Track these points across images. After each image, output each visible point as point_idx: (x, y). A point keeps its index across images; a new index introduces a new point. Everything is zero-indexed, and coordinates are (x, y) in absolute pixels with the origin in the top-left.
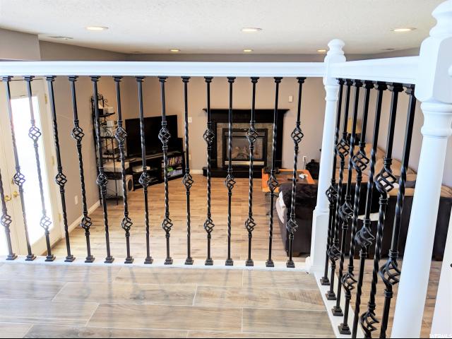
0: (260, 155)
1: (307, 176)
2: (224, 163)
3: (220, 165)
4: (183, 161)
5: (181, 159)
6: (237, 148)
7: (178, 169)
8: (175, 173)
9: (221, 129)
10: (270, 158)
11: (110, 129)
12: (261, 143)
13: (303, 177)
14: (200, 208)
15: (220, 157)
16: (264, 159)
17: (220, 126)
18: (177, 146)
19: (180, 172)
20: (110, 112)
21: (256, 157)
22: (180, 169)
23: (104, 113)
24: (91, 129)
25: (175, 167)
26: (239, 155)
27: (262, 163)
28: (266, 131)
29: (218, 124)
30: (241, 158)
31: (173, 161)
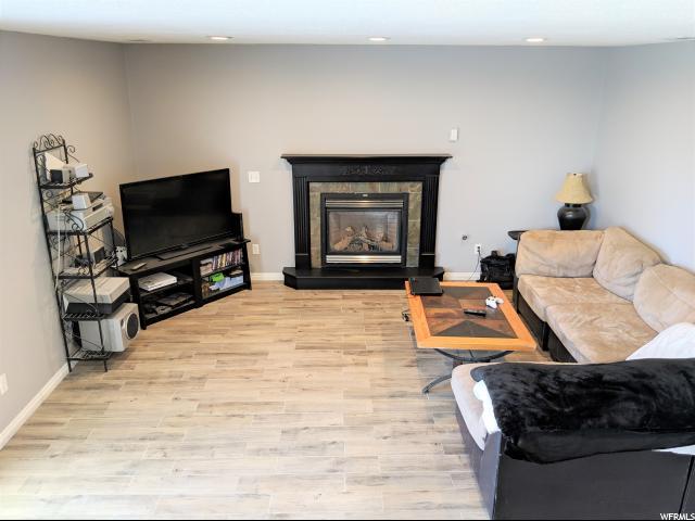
0: (394, 244)
1: (501, 301)
2: (323, 259)
3: (316, 262)
4: (245, 257)
5: (239, 254)
6: (349, 229)
7: (234, 276)
8: (228, 283)
9: (318, 194)
10: (413, 248)
11: (80, 215)
12: (396, 221)
13: (495, 306)
14: (282, 375)
15: (316, 247)
16: (402, 251)
17: (317, 189)
18: (231, 229)
19: (239, 280)
20: (80, 175)
21: (385, 246)
22: (238, 275)
23: (66, 178)
24: (37, 215)
25: (227, 273)
26: (352, 242)
27: (397, 259)
28: (404, 197)
29: (311, 185)
30: (357, 247)
31: (224, 261)
